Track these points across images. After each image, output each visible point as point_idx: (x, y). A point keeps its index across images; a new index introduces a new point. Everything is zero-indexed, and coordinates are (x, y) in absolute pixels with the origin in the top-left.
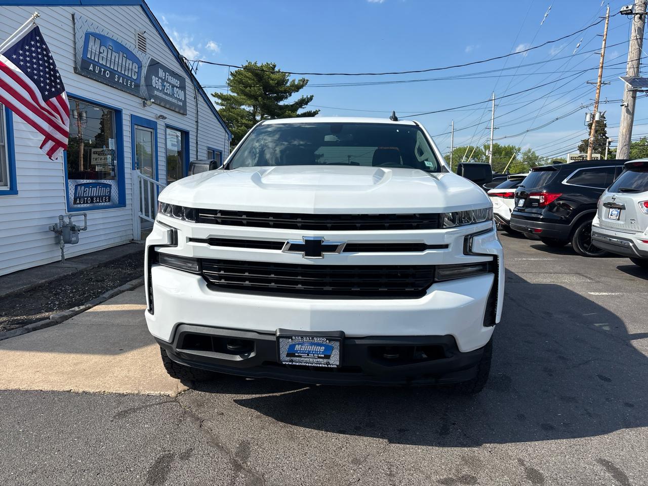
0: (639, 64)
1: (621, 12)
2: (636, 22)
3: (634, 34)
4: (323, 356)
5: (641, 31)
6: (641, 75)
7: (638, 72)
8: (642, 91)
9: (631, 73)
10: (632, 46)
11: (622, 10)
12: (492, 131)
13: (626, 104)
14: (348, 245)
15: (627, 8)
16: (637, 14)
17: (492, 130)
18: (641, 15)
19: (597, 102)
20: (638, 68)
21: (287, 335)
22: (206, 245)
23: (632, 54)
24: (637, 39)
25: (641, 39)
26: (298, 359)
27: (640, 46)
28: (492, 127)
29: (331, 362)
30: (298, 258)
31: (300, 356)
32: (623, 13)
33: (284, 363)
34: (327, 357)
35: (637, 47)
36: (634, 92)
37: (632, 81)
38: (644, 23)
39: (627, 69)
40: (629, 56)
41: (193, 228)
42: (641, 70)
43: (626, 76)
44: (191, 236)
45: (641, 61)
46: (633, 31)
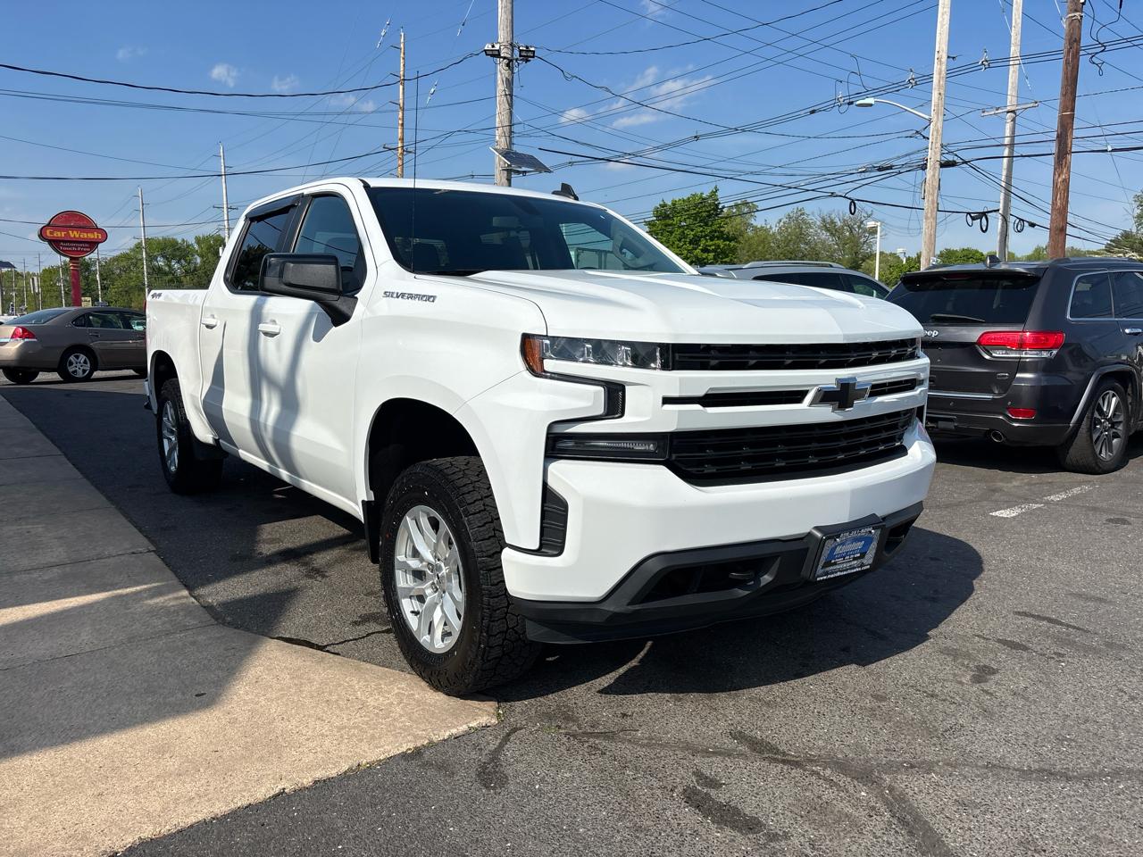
0: (511, 132)
1: (485, 51)
2: (502, 70)
3: (501, 87)
4: (858, 555)
5: (509, 83)
6: (516, 148)
7: (511, 143)
8: (518, 172)
9: (502, 143)
10: (500, 105)
11: (486, 48)
12: (225, 212)
14: (874, 386)
15: (493, 46)
16: (505, 58)
17: (225, 210)
18: (510, 61)
20: (510, 137)
21: (832, 532)
22: (698, 407)
23: (501, 118)
24: (506, 95)
25: (511, 95)
26: (831, 568)
27: (511, 105)
28: (225, 206)
29: (865, 561)
30: (826, 414)
31: (835, 564)
32: (488, 53)
33: (818, 579)
34: (863, 555)
35: (507, 107)
36: (509, 171)
37: (507, 154)
38: (513, 73)
39: (497, 138)
40: (497, 119)
41: (681, 380)
42: (514, 141)
43: (498, 147)
44: (676, 394)
45: (515, 129)
46: (499, 82)
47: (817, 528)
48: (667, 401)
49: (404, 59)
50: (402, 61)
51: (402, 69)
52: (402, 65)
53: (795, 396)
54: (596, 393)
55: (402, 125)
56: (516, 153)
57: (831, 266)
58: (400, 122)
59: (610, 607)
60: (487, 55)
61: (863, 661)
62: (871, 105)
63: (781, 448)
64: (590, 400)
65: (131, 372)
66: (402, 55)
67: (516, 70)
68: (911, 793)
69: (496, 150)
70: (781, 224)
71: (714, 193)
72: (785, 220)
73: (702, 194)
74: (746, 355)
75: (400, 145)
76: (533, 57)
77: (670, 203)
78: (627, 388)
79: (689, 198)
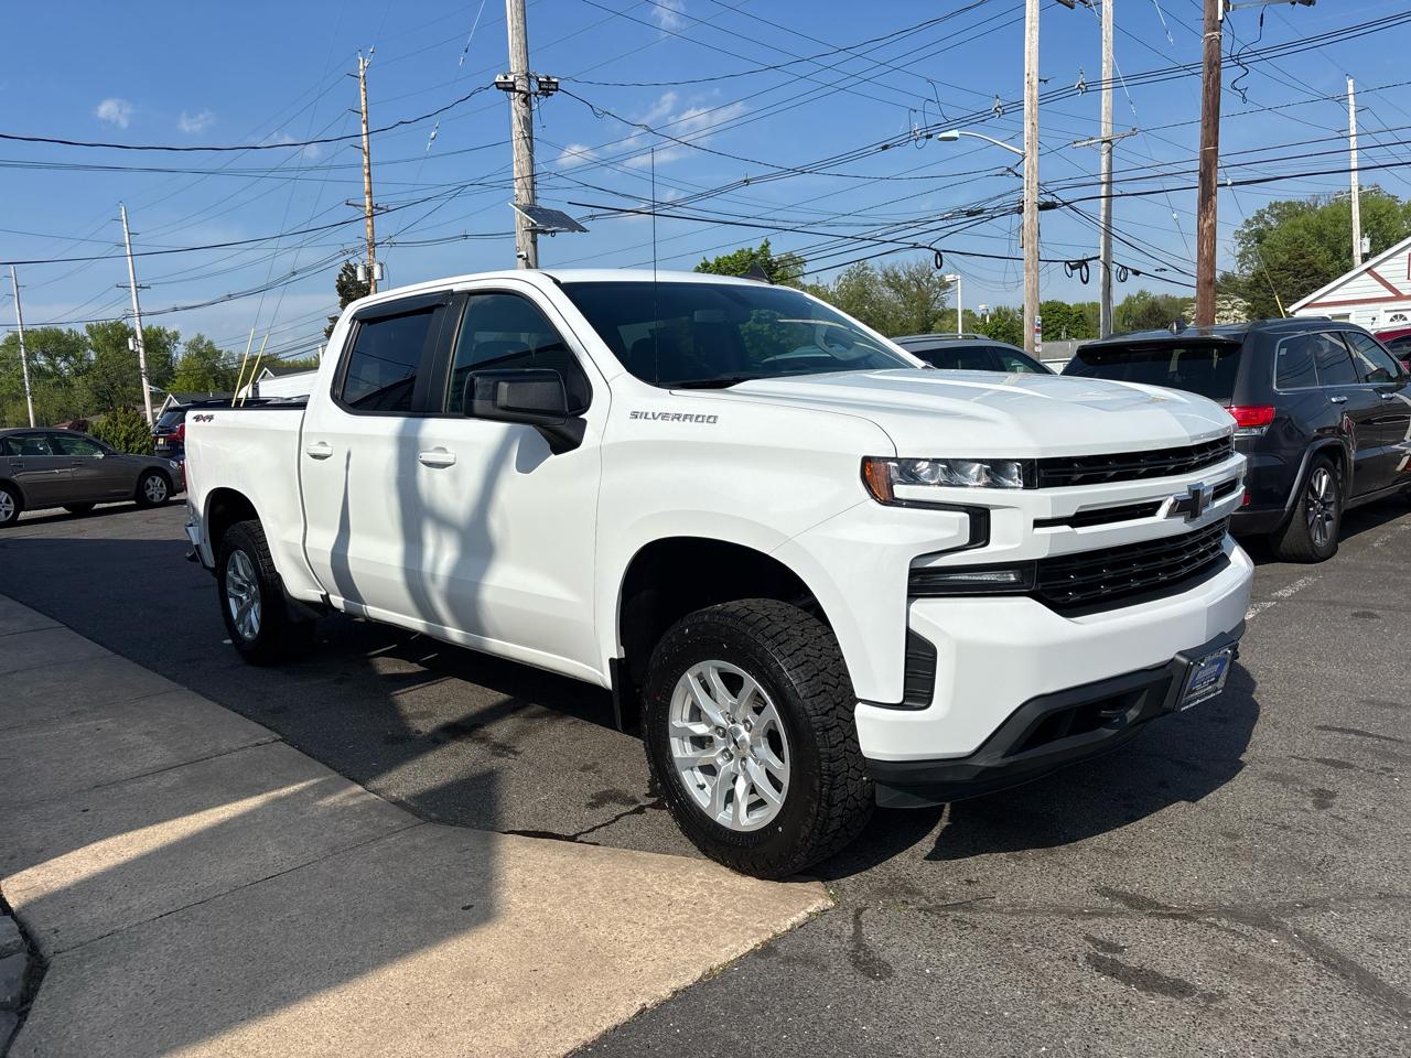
0: (533, 183)
1: (496, 83)
2: (516, 103)
3: (517, 128)
4: (1213, 679)
5: (528, 123)
6: (540, 203)
7: (534, 197)
8: (546, 232)
9: (524, 199)
10: (518, 150)
11: (497, 80)
12: (134, 293)
13: (524, 253)
15: (506, 78)
16: (521, 92)
17: (133, 289)
18: (528, 95)
19: (373, 245)
20: (533, 189)
22: (1066, 528)
23: (519, 167)
24: (524, 137)
25: (531, 138)
26: (1192, 696)
27: (531, 150)
28: (133, 285)
29: (1218, 686)
30: (1180, 526)
31: (1195, 691)
32: (500, 86)
33: (1181, 710)
35: (527, 152)
36: (534, 232)
37: (530, 210)
38: (531, 110)
39: (516, 191)
40: (515, 169)
41: (1053, 498)
42: (538, 194)
43: (518, 202)
44: (1048, 515)
45: (537, 179)
46: (515, 121)
47: (1180, 653)
48: (1038, 523)
49: (365, 90)
50: (363, 93)
51: (363, 104)
52: (363, 98)
53: (1149, 509)
54: (961, 520)
55: (369, 174)
56: (540, 209)
57: (976, 338)
58: (366, 171)
59: (982, 762)
60: (498, 88)
61: (1193, 796)
62: (956, 139)
63: (1137, 568)
64: (956, 527)
65: (61, 510)
66: (362, 86)
67: (535, 106)
68: (1321, 935)
69: (516, 205)
70: (841, 281)
71: (765, 247)
72: (844, 276)
73: (751, 249)
74: (1105, 467)
75: (367, 200)
76: (557, 90)
77: (713, 262)
78: (991, 511)
79: (735, 256)
